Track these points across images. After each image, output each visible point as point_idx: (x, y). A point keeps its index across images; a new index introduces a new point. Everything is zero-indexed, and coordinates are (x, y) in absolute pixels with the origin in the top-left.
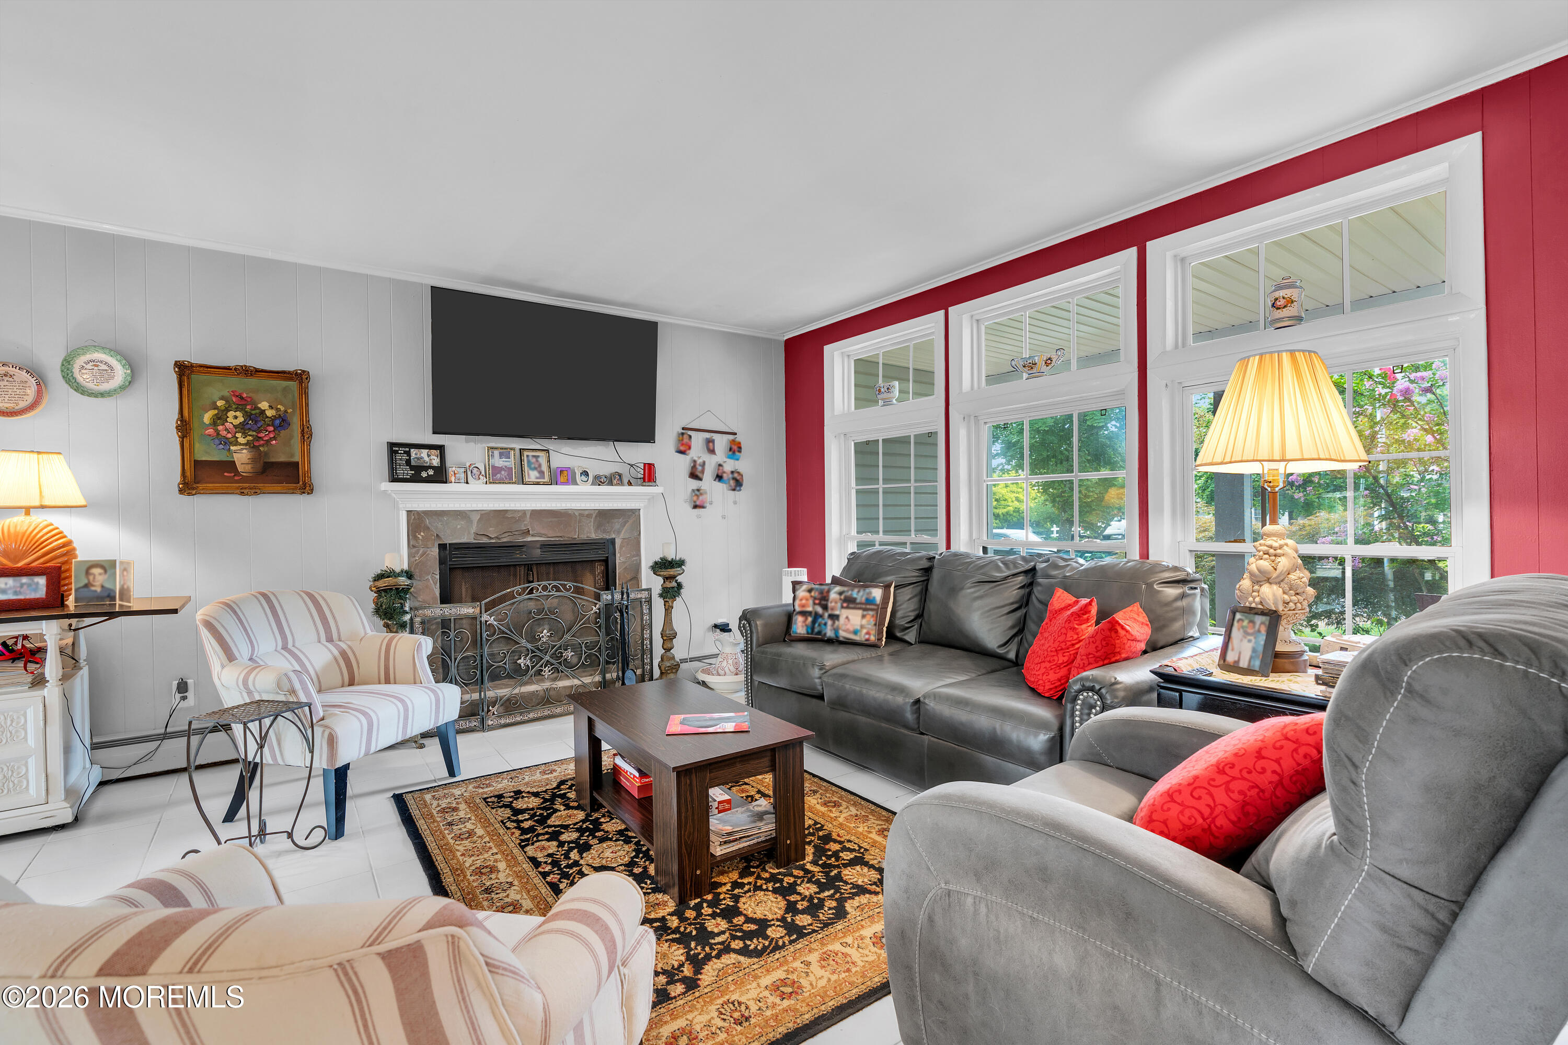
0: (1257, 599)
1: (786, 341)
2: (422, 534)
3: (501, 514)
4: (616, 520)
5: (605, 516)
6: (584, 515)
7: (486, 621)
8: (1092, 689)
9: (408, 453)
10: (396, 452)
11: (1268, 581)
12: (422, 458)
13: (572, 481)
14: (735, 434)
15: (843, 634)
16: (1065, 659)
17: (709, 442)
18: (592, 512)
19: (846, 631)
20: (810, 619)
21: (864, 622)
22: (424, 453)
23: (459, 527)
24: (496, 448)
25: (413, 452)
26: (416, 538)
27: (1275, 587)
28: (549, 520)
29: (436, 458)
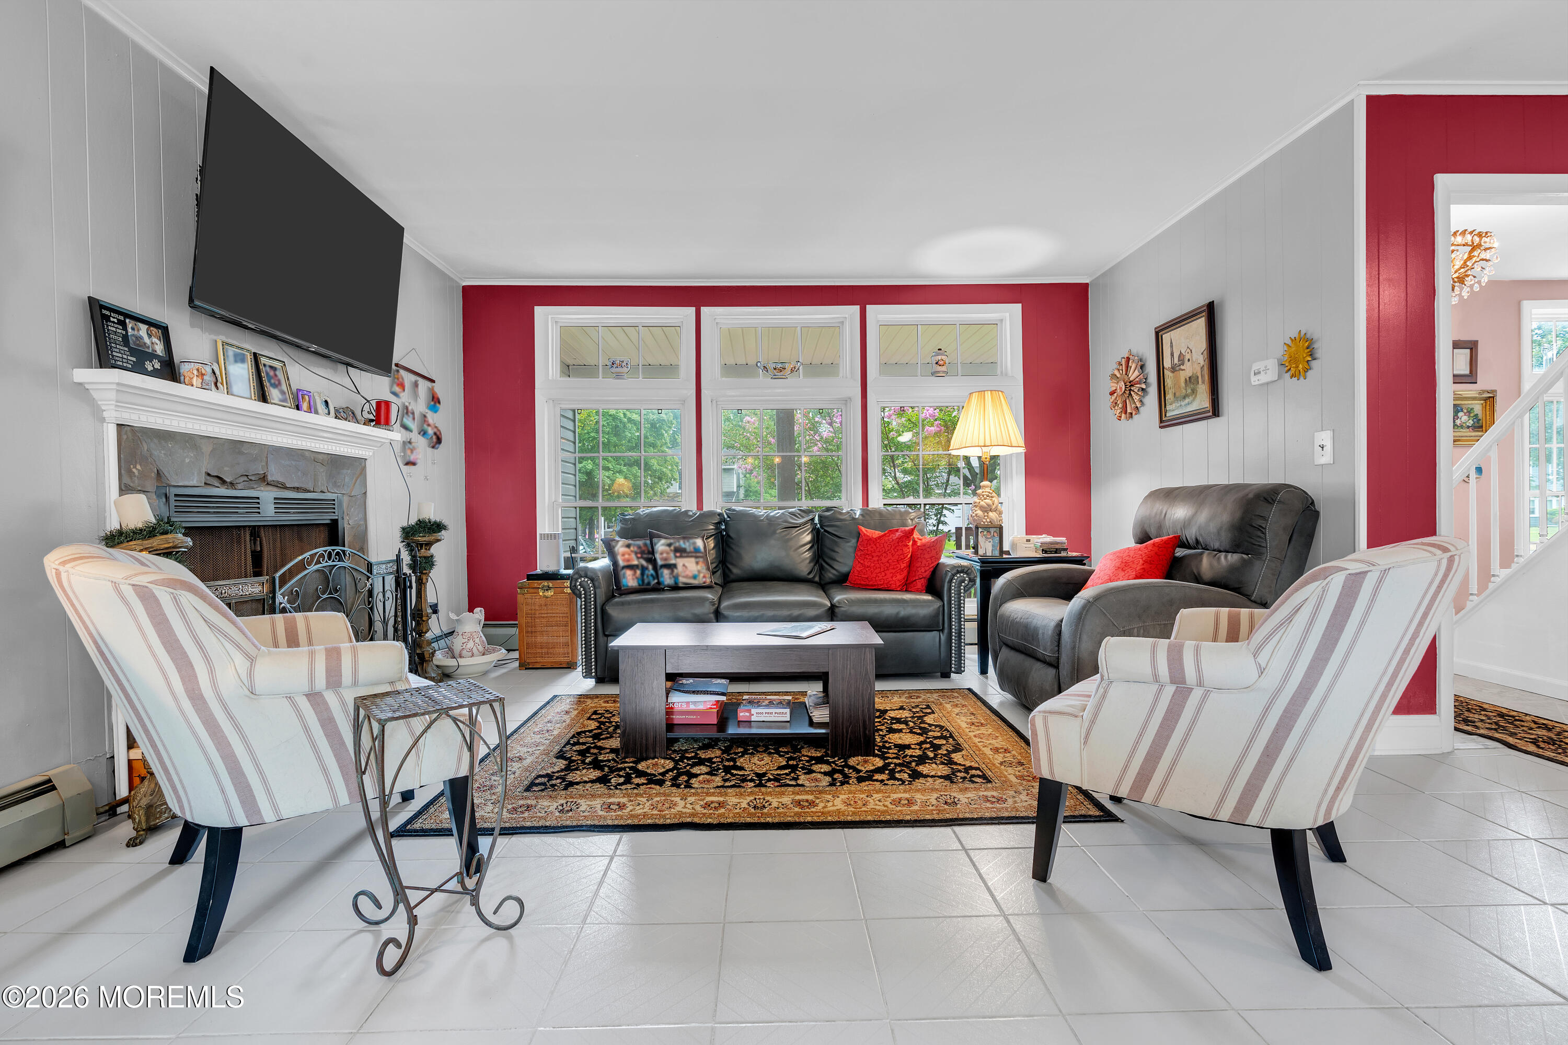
0: (988, 520)
1: (464, 287)
2: (138, 467)
3: (237, 446)
4: (345, 471)
5: (336, 463)
6: (315, 458)
7: (281, 603)
8: (962, 572)
9: (123, 324)
10: (107, 318)
11: (991, 510)
12: (141, 338)
13: (312, 409)
14: (433, 381)
15: (682, 580)
16: (905, 565)
17: (416, 385)
18: (326, 456)
19: (686, 577)
20: (638, 572)
21: (699, 567)
22: (144, 328)
23: (187, 460)
24: (232, 345)
25: (130, 324)
26: (130, 472)
27: (994, 513)
28: (287, 463)
29: (158, 342)
